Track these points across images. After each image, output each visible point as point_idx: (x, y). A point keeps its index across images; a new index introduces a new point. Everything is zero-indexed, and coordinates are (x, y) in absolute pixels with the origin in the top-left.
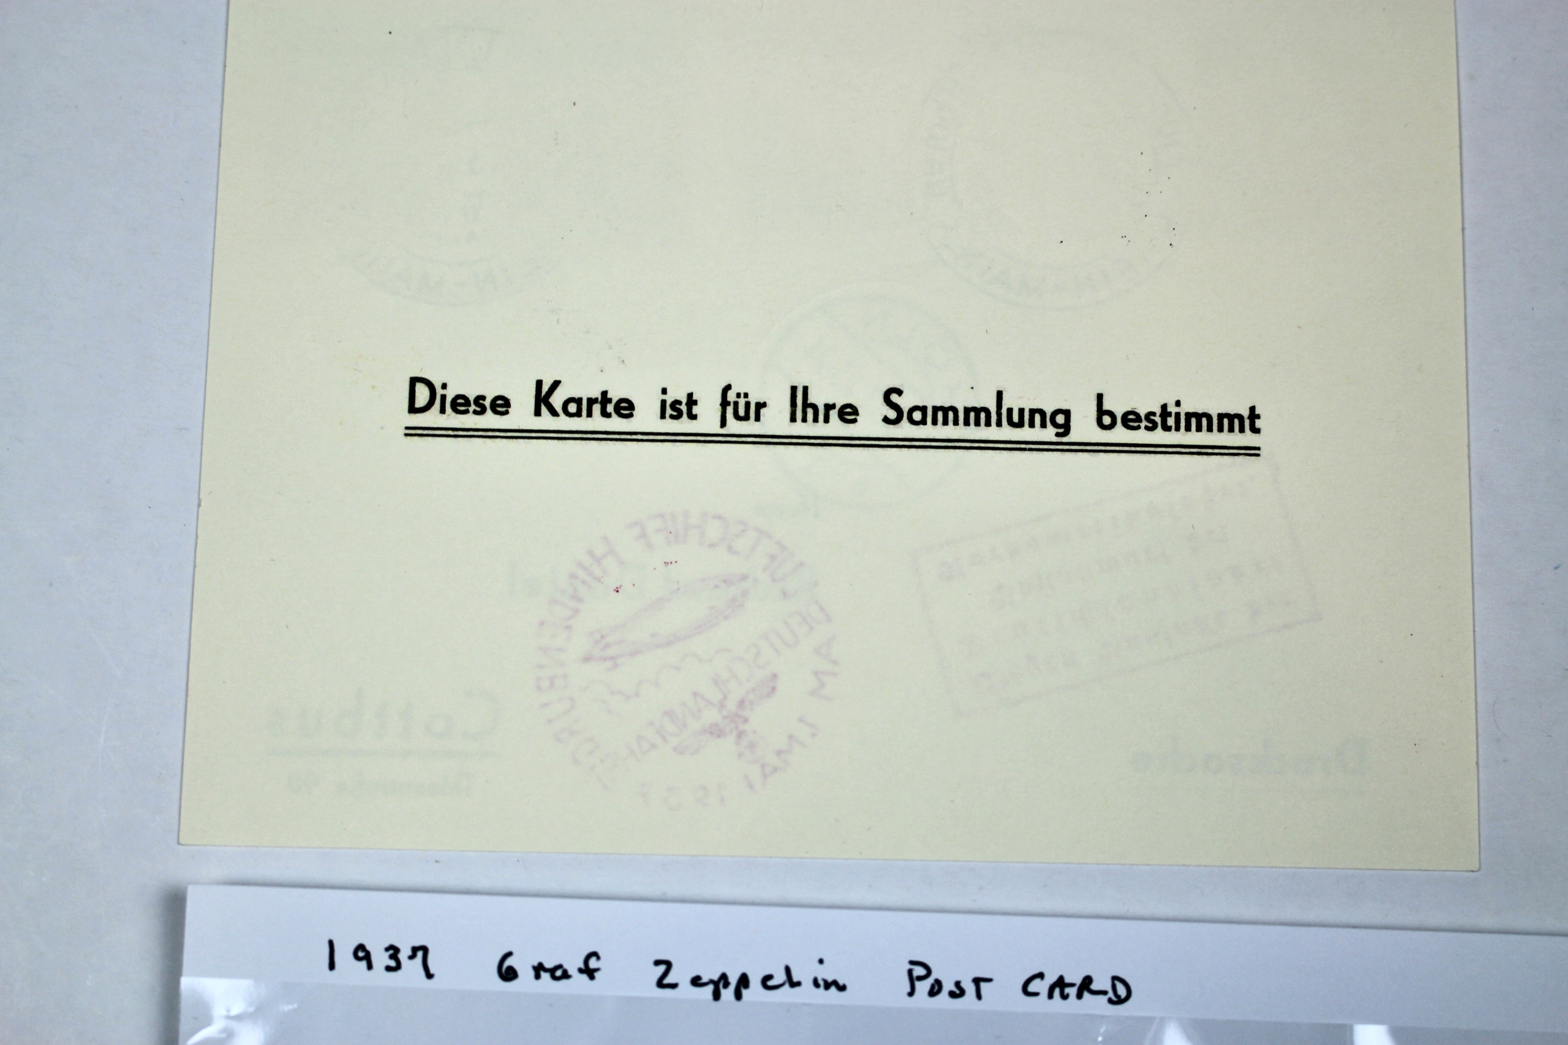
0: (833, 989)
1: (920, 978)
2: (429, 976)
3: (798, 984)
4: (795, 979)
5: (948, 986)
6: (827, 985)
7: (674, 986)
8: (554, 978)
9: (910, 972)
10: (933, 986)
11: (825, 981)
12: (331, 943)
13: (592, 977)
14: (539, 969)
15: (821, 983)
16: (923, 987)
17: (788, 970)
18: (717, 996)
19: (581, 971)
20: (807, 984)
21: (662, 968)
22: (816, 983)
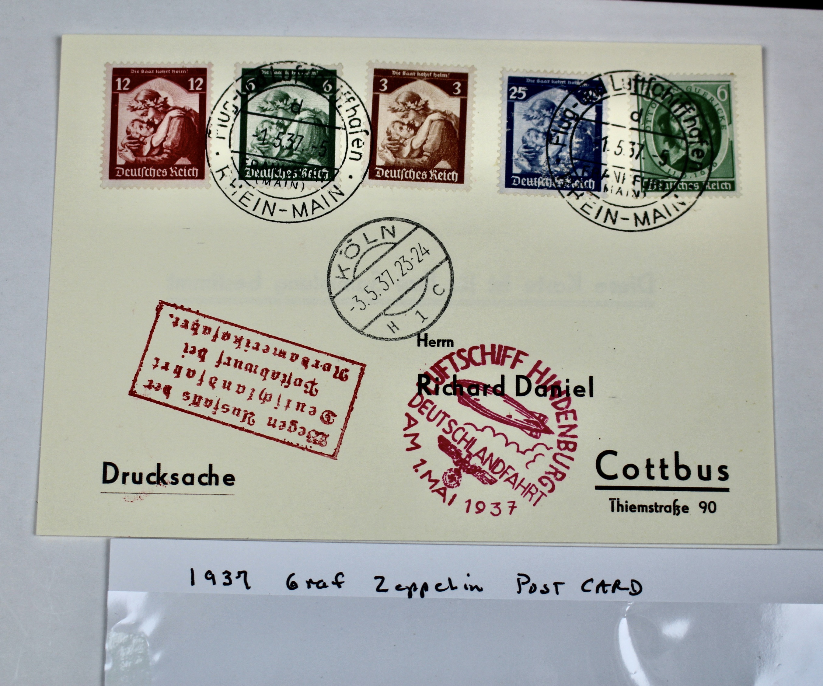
0: (475, 590)
1: (524, 583)
2: (248, 588)
3: (456, 588)
4: (454, 586)
5: (540, 587)
6: (472, 589)
7: (386, 591)
8: (318, 587)
9: (518, 580)
10: (531, 588)
11: (471, 586)
12: (192, 570)
13: (340, 587)
14: (310, 583)
15: (469, 587)
16: (526, 588)
17: (450, 580)
18: (410, 596)
19: (333, 583)
20: (461, 588)
21: (379, 580)
22: (466, 588)
